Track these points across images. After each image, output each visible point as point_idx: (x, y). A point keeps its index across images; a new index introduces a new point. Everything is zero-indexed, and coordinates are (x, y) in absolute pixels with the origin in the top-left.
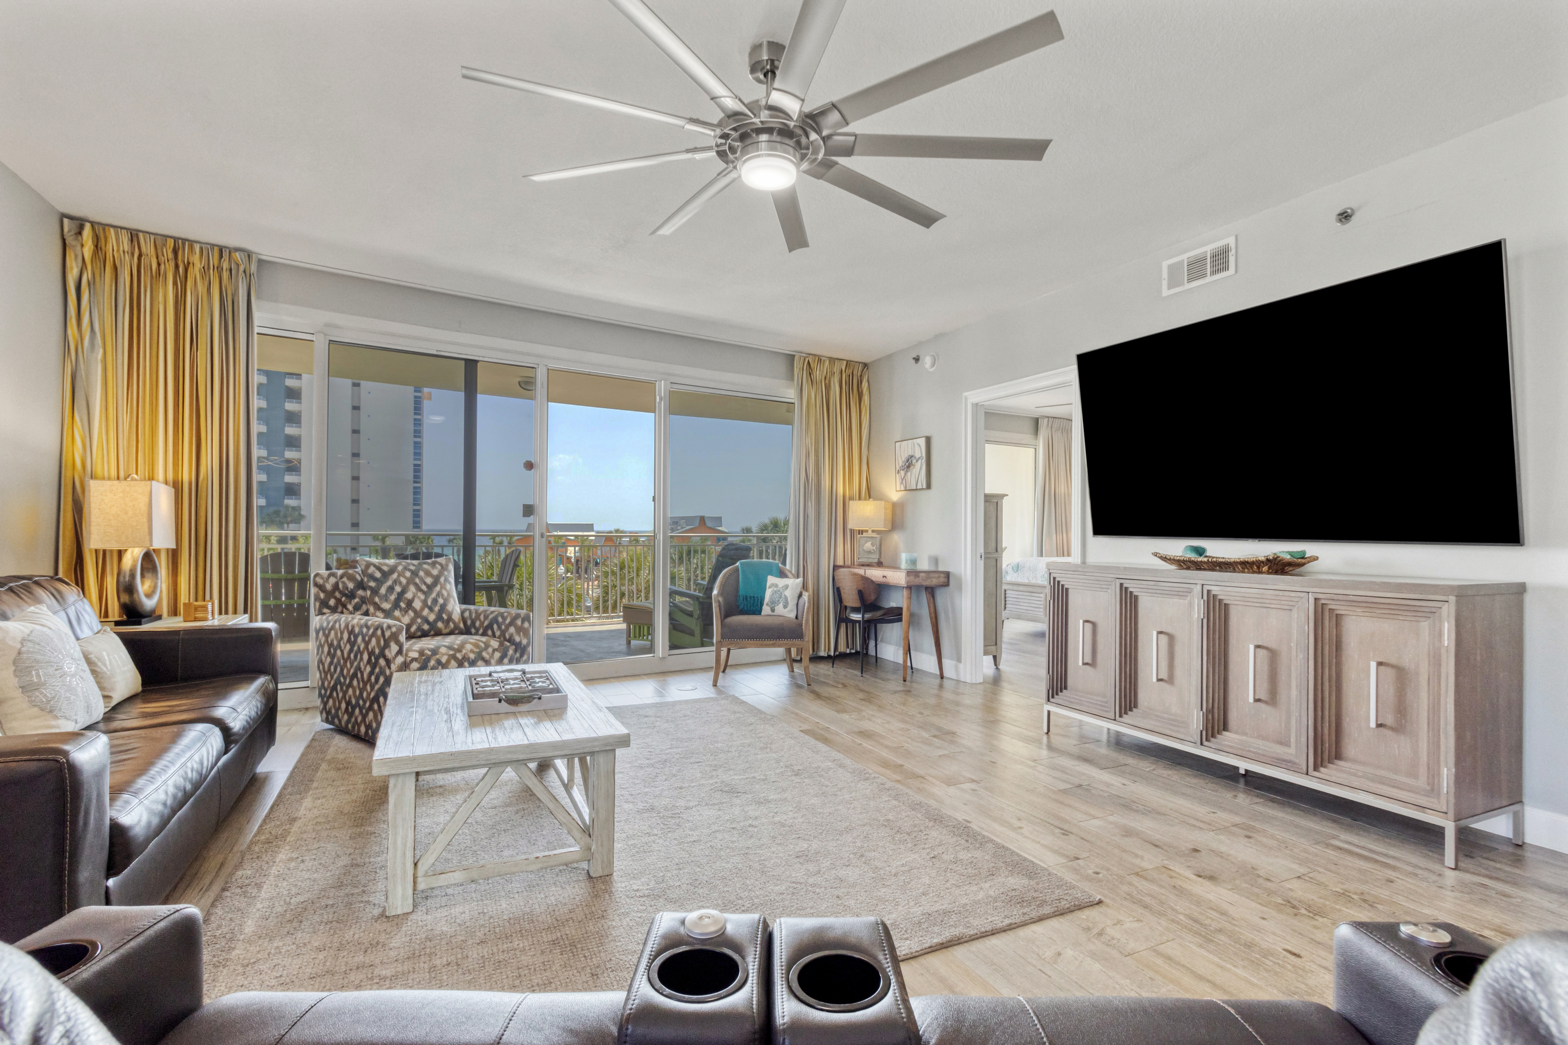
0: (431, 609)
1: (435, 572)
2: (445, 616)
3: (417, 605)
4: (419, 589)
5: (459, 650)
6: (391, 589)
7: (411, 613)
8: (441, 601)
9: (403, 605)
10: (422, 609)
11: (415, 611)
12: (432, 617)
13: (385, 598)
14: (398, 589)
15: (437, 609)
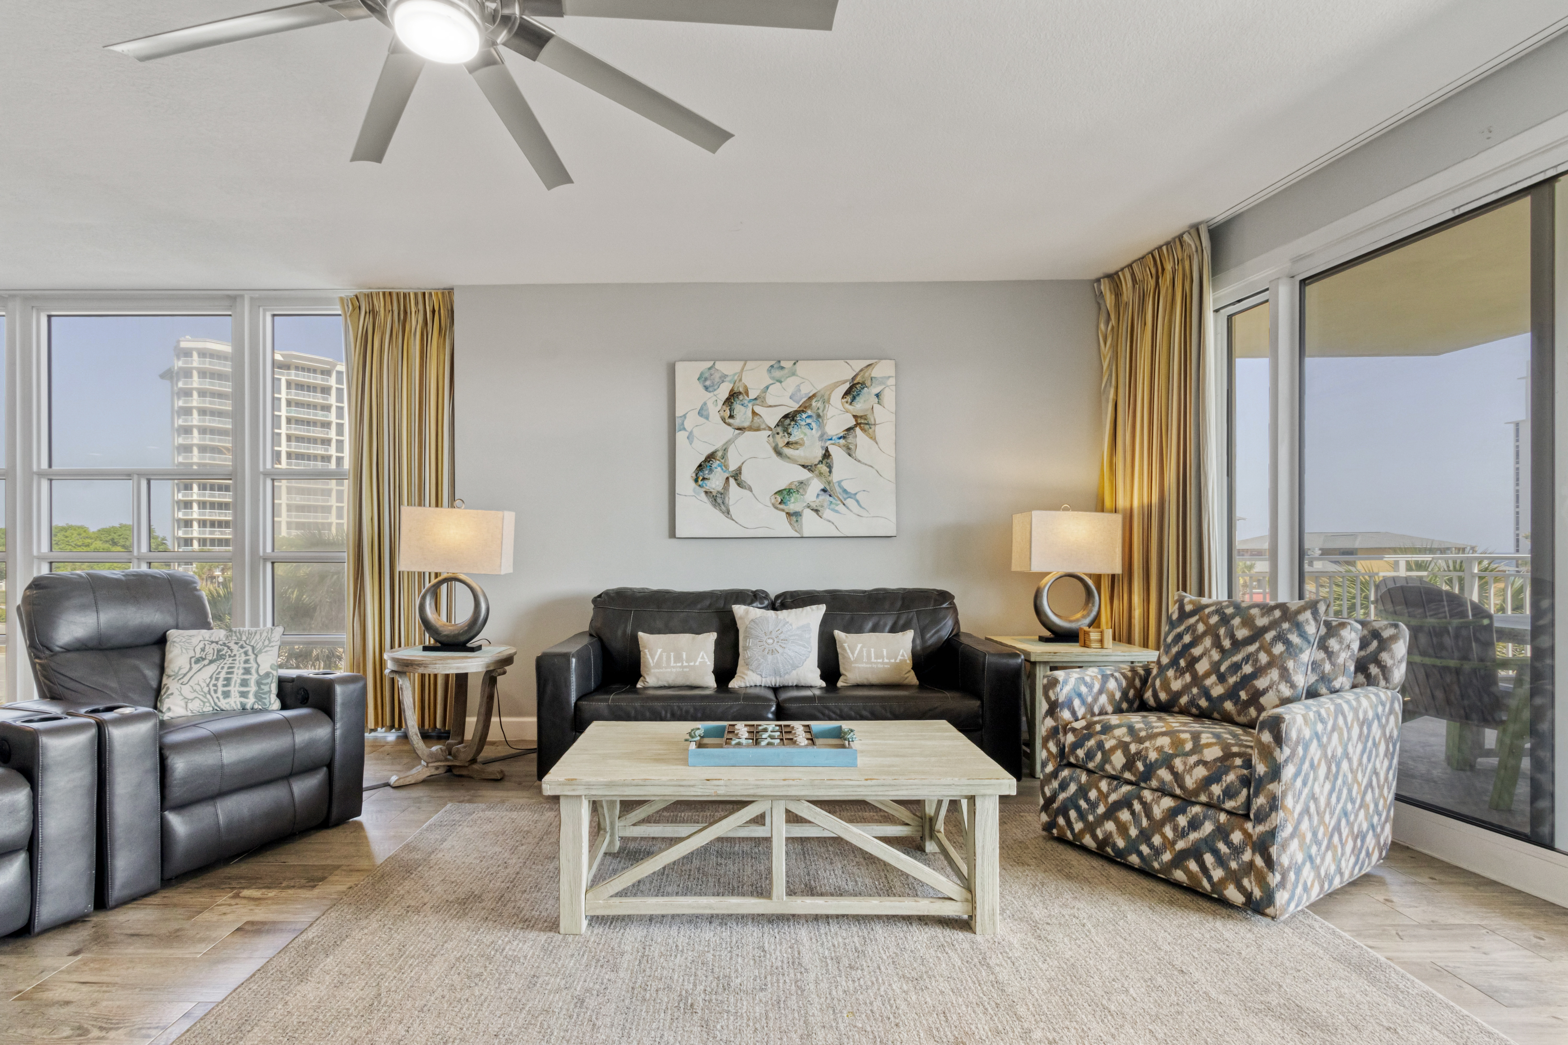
3: (1202, 667)
4: (1217, 644)
5: (1141, 741)
6: (1179, 637)
7: (1188, 678)
9: (1182, 663)
10: (1207, 675)
12: (1218, 691)
14: (1187, 639)
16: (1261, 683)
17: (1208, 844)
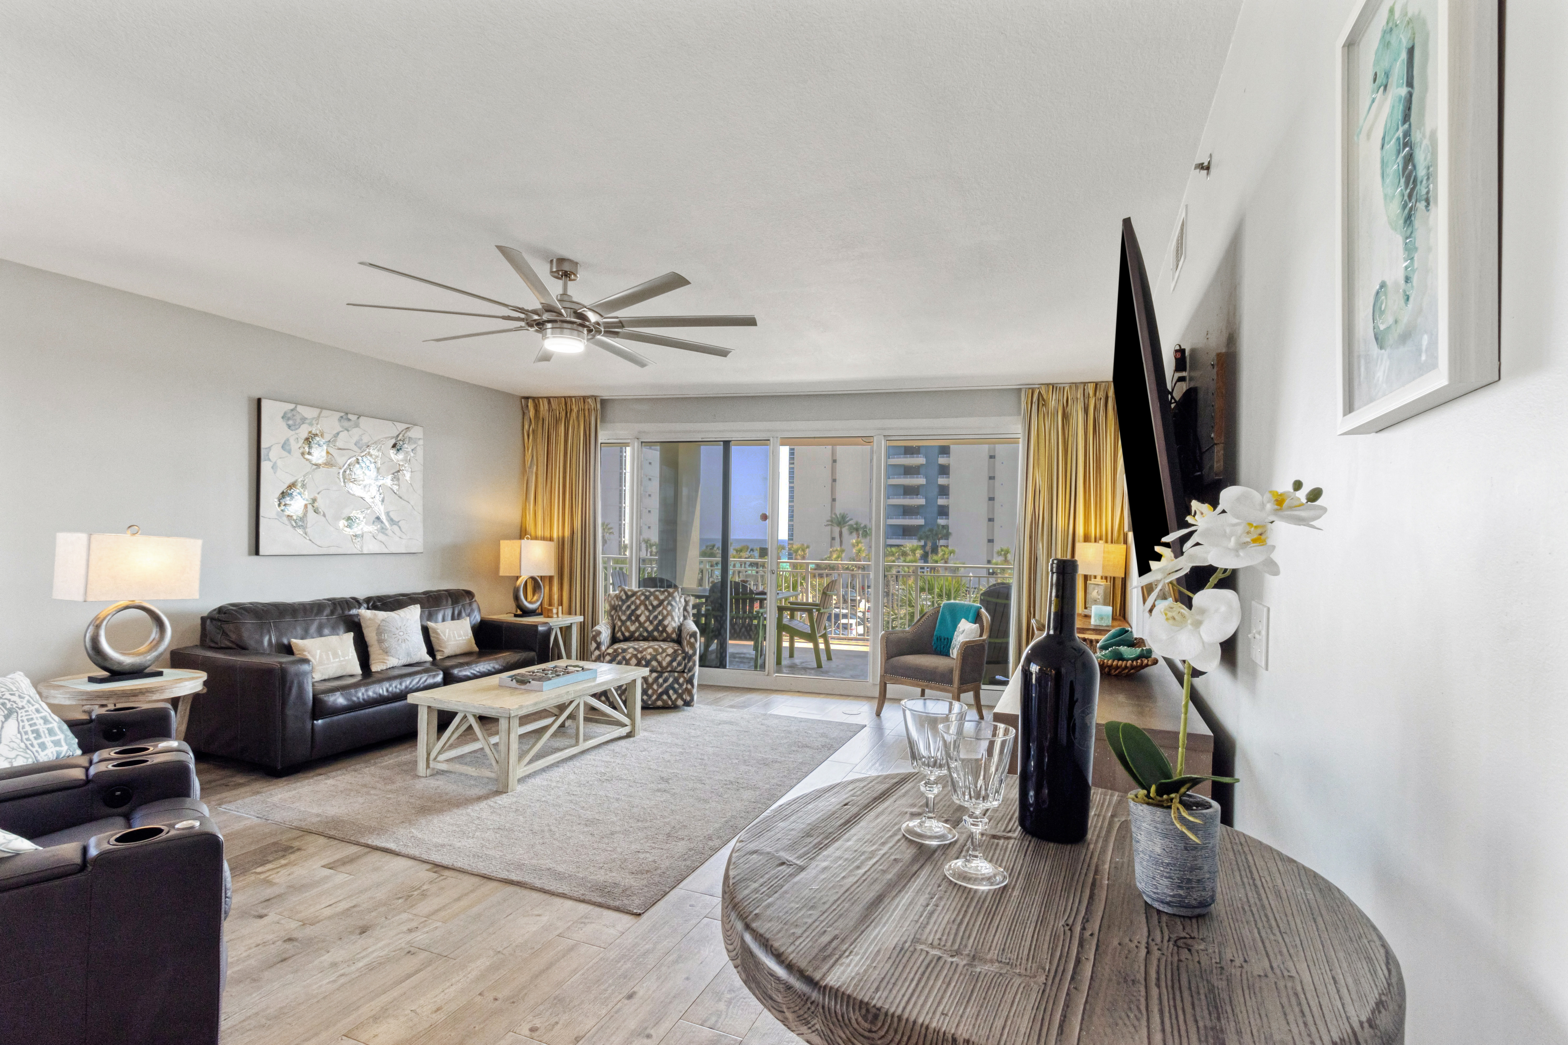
0: (651, 623)
1: (662, 597)
2: (660, 628)
3: (642, 619)
4: (647, 608)
5: (641, 652)
6: (629, 607)
7: (637, 624)
8: (660, 617)
9: (633, 618)
10: (645, 622)
11: (640, 623)
12: (650, 628)
13: (624, 613)
14: (633, 607)
15: (655, 623)
16: (666, 623)
17: (671, 687)
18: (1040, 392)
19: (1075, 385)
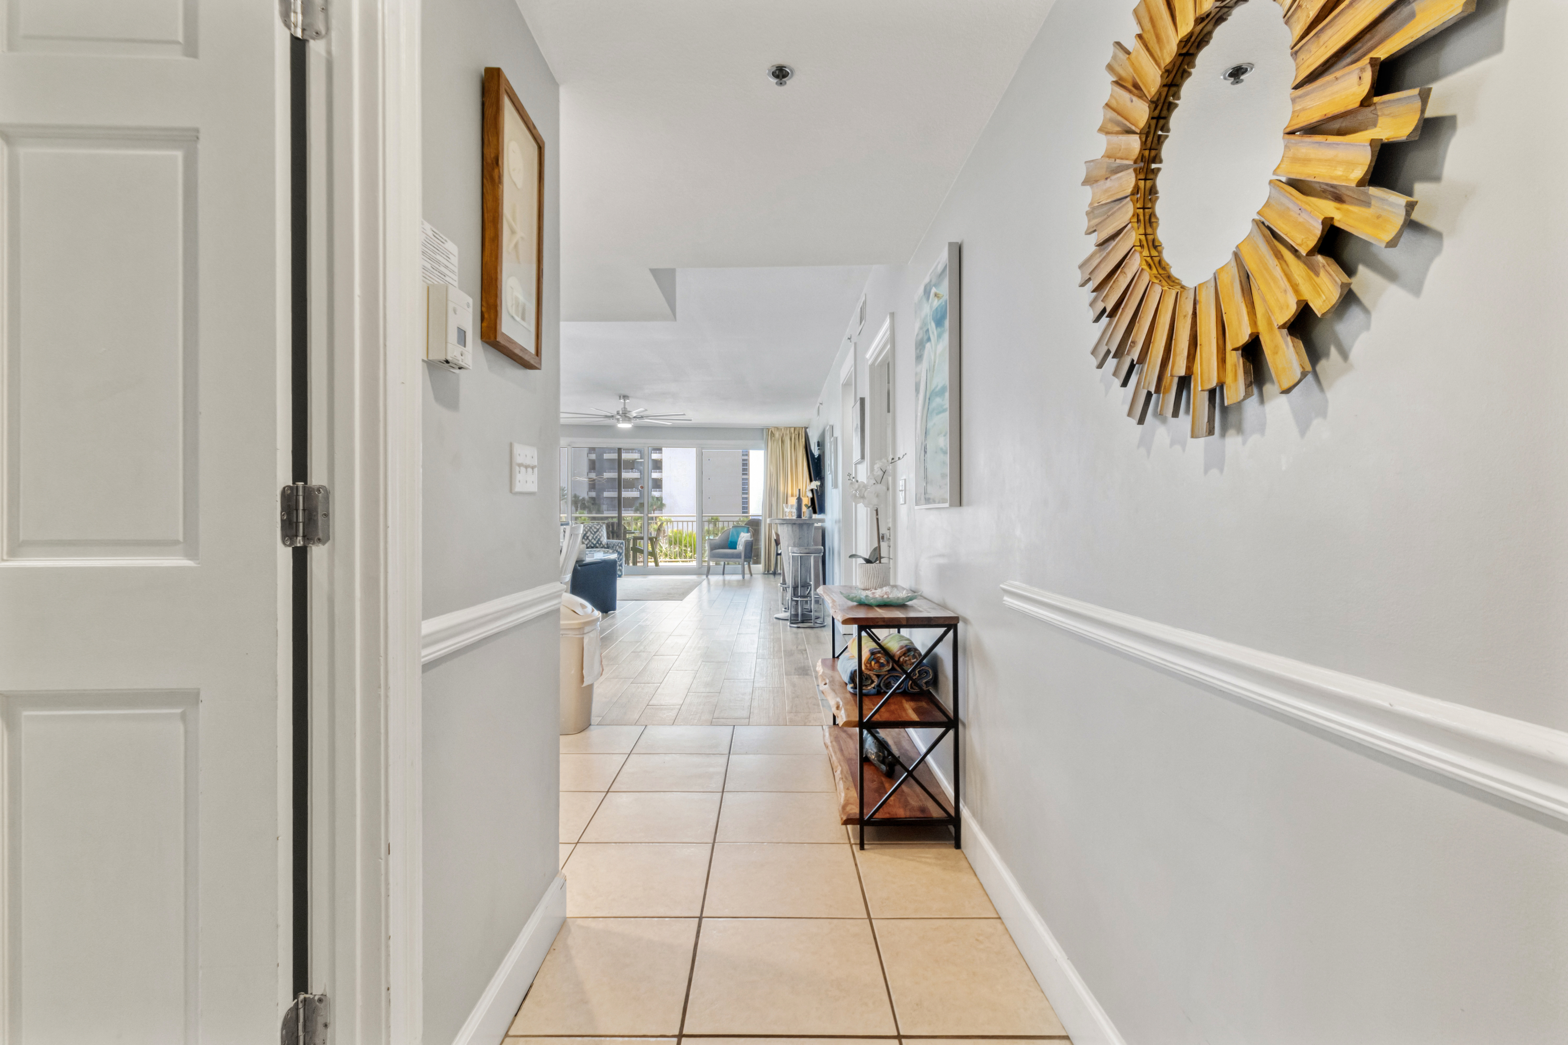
0: (595, 540)
1: (598, 527)
2: (599, 542)
3: (590, 538)
4: (591, 533)
8: (599, 537)
9: (586, 538)
10: (592, 539)
11: (589, 540)
12: (595, 542)
15: (597, 540)
16: (601, 540)
18: (771, 431)
19: (786, 428)
